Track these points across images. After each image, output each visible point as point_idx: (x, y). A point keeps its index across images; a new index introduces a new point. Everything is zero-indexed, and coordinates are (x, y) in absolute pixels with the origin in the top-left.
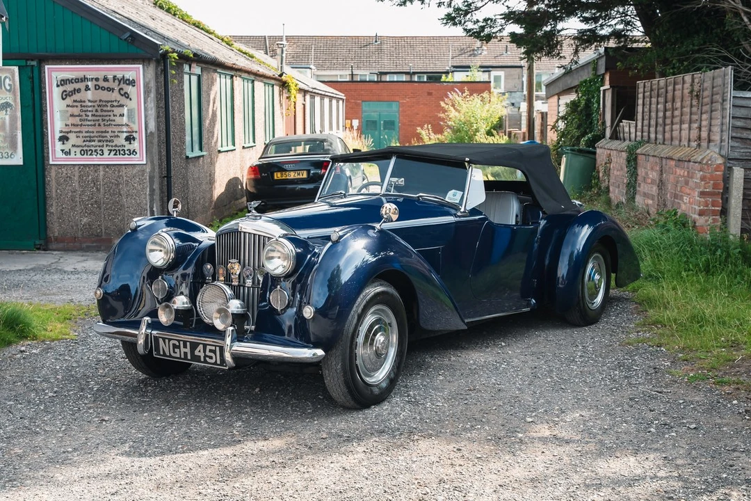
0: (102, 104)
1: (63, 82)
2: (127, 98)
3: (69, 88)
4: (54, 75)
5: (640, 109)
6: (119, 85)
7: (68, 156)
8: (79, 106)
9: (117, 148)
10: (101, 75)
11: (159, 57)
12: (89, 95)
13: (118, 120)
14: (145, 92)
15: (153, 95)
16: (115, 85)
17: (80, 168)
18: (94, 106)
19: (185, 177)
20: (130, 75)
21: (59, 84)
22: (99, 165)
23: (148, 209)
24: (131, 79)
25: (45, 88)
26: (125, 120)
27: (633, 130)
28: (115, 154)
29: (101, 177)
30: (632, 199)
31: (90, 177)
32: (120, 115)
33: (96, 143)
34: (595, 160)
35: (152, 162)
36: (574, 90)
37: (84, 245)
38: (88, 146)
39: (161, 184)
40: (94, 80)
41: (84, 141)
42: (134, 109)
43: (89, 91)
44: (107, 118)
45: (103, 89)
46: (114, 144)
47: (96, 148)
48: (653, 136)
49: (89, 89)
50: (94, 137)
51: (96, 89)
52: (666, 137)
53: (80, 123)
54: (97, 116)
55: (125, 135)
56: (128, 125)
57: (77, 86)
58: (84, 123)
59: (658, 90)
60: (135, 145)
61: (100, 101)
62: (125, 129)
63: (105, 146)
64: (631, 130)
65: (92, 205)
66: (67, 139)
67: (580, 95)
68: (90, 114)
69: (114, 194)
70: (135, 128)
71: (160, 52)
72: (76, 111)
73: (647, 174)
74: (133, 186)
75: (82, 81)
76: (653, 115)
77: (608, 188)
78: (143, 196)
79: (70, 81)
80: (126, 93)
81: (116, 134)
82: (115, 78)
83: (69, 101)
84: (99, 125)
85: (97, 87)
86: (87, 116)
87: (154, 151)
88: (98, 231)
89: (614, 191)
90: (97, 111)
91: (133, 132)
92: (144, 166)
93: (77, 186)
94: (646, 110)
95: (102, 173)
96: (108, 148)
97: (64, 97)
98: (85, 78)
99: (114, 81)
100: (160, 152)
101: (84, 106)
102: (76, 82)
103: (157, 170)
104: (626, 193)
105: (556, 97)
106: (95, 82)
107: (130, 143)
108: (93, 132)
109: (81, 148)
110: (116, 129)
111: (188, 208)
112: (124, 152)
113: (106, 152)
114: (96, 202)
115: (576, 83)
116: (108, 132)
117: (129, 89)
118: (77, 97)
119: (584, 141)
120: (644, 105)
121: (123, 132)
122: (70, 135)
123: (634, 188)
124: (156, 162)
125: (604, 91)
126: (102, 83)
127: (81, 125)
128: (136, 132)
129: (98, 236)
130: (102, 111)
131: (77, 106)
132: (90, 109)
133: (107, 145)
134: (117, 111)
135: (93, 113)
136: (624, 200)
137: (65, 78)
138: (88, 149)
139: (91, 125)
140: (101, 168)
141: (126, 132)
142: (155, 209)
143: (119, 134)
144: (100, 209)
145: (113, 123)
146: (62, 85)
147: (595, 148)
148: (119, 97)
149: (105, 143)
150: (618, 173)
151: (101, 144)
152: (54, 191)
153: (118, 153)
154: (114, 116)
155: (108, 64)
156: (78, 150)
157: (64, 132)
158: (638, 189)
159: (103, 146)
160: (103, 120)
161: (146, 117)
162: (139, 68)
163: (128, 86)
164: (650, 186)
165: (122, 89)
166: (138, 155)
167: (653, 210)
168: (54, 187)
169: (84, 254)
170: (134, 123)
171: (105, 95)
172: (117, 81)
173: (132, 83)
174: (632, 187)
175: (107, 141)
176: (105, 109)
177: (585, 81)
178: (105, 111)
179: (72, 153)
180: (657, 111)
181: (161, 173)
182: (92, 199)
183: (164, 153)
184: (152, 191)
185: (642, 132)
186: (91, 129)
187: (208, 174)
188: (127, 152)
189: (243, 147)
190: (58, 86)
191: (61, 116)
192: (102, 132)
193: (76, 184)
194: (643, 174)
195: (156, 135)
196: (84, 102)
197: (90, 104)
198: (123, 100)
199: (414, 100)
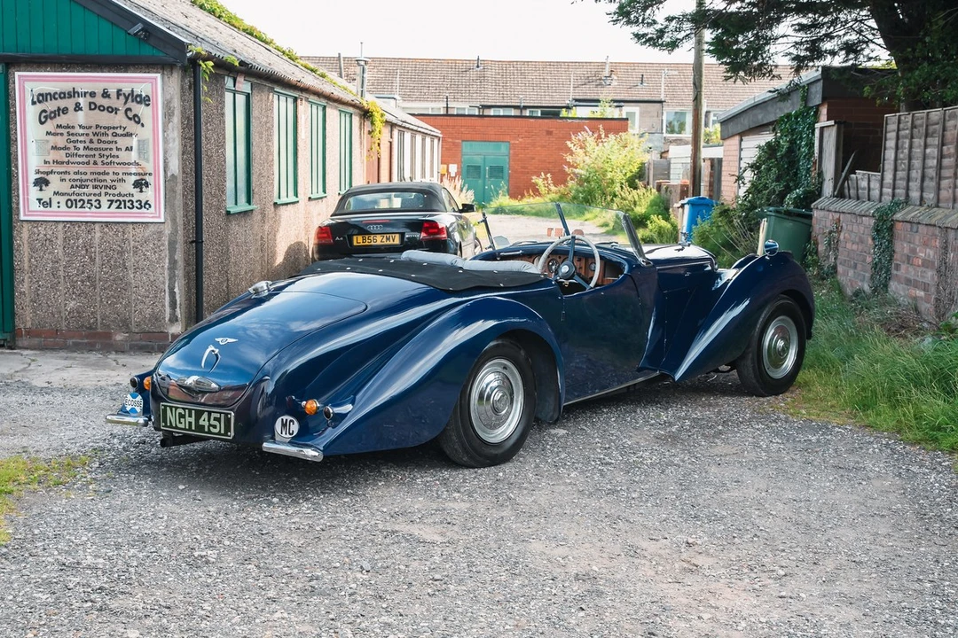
0: (100, 132)
1: (42, 98)
2: (138, 122)
3: (51, 106)
4: (28, 86)
5: (890, 155)
6: (125, 103)
7: (48, 209)
8: (66, 134)
9: (121, 199)
10: (98, 88)
11: (186, 62)
12: (81, 118)
13: (124, 156)
14: (165, 115)
15: (176, 119)
16: (119, 104)
17: (65, 227)
18: (87, 135)
19: (223, 242)
20: (142, 89)
21: (35, 99)
22: (94, 223)
23: (167, 290)
24: (144, 95)
25: (14, 106)
26: (134, 156)
27: (875, 185)
28: (118, 207)
29: (97, 241)
30: (881, 286)
31: (81, 241)
32: (127, 149)
33: (90, 190)
34: (811, 226)
35: (174, 220)
36: (771, 127)
37: (70, 342)
38: (79, 195)
39: (186, 253)
40: (88, 95)
41: (72, 187)
42: (148, 139)
43: (80, 112)
44: (107, 153)
45: (102, 108)
46: (116, 192)
47: (90, 198)
48: (915, 194)
49: (81, 109)
50: (86, 180)
51: (90, 109)
52: (941, 197)
53: (66, 160)
54: (91, 149)
55: (134, 178)
56: (138, 164)
57: (62, 103)
58: (72, 159)
59: (927, 126)
60: (148, 194)
61: (97, 126)
62: (133, 170)
63: (103, 194)
64: (872, 186)
65: (82, 282)
66: (47, 183)
67: (779, 134)
68: (81, 146)
69: (116, 267)
70: (149, 168)
71: (188, 55)
72: (61, 141)
73: (913, 251)
74: (145, 255)
75: (70, 97)
76: (917, 163)
77: (835, 268)
78: (159, 270)
79: (53, 96)
80: (135, 116)
81: (120, 176)
82: (119, 93)
83: (50, 126)
84: (95, 163)
85: (93, 107)
86: (75, 148)
87: (176, 202)
88: (92, 321)
89: (846, 274)
90: (91, 142)
91: (146, 174)
92: (162, 226)
93: (60, 254)
94: (903, 154)
95: (98, 235)
96: (108, 198)
97: (43, 120)
98: (74, 92)
99: (118, 98)
100: (186, 204)
101: (73, 134)
102: (61, 98)
103: (180, 232)
104: (872, 278)
105: (737, 138)
106: (89, 99)
107: (141, 191)
108: (85, 174)
109: (69, 197)
110: (120, 170)
111: (227, 287)
112: (132, 204)
113: (105, 204)
114: (89, 277)
115: (772, 118)
116: (108, 174)
117: (140, 109)
118: (62, 120)
119: (790, 199)
120: (897, 148)
121: (130, 174)
122: (50, 178)
123: (888, 270)
124: (180, 221)
125: (822, 129)
126: (99, 101)
127: (68, 163)
128: (150, 174)
129: (91, 328)
130: (99, 141)
131: (62, 134)
132: (81, 138)
133: (106, 194)
134: (122, 142)
135: (86, 145)
136: (866, 288)
137: (44, 92)
138: (78, 198)
139: (83, 163)
140: (97, 227)
141: (135, 174)
142: (176, 290)
143: (124, 177)
144: (95, 289)
145: (116, 160)
146: (40, 102)
147: (811, 210)
148: (126, 122)
149: (103, 191)
150: (855, 247)
151: (97, 191)
152: (26, 259)
153: (122, 206)
154: (118, 149)
155: (109, 72)
156: (63, 199)
157: (42, 173)
158: (894, 272)
159: (100, 195)
160: (101, 156)
161: (165, 152)
162: (156, 79)
163: (139, 105)
164: (920, 269)
165: (129, 109)
166: (152, 210)
167: (927, 307)
168: (26, 254)
169: (69, 355)
170: (147, 161)
171: (105, 119)
172: (122, 98)
173: (145, 100)
174: (883, 270)
175: (106, 187)
176: (103, 138)
177: (788, 116)
178: (105, 142)
179: (54, 204)
180: (925, 157)
181: (186, 235)
182: (83, 273)
183: (193, 206)
184: (173, 263)
185: (894, 188)
186: (82, 169)
187: (259, 237)
188: (136, 204)
189: (310, 198)
190: (34, 103)
191: (39, 148)
192: (99, 174)
193: (59, 251)
194: (906, 251)
195: (180, 180)
196: (73, 127)
197: (81, 131)
198: (131, 127)
199: (529, 141)
